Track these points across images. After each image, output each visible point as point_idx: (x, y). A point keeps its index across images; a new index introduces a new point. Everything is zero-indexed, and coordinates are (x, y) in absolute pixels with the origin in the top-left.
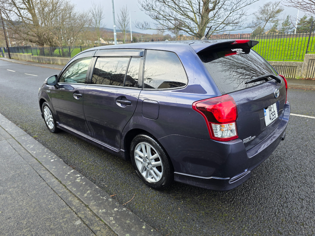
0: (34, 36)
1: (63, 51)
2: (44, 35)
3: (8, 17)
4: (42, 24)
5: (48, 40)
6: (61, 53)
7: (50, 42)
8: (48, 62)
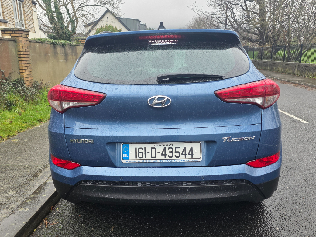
0: (256, 34)
1: (289, 52)
2: (268, 32)
3: (233, 13)
4: (269, 17)
5: (272, 39)
6: (286, 54)
7: (274, 41)
8: (264, 67)
